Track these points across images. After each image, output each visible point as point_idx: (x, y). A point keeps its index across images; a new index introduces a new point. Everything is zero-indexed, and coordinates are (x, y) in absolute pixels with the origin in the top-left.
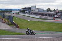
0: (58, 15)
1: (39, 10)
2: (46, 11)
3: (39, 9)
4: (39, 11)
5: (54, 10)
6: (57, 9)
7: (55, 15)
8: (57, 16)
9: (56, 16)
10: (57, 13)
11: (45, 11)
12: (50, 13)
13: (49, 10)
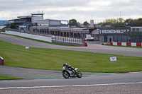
0: (93, 36)
1: (52, 23)
2: (67, 26)
3: (50, 20)
4: (50, 26)
5: (86, 23)
6: (92, 21)
7: (87, 35)
8: (92, 38)
9: (88, 37)
10: (91, 30)
11: (65, 25)
12: (75, 29)
13: (73, 23)
